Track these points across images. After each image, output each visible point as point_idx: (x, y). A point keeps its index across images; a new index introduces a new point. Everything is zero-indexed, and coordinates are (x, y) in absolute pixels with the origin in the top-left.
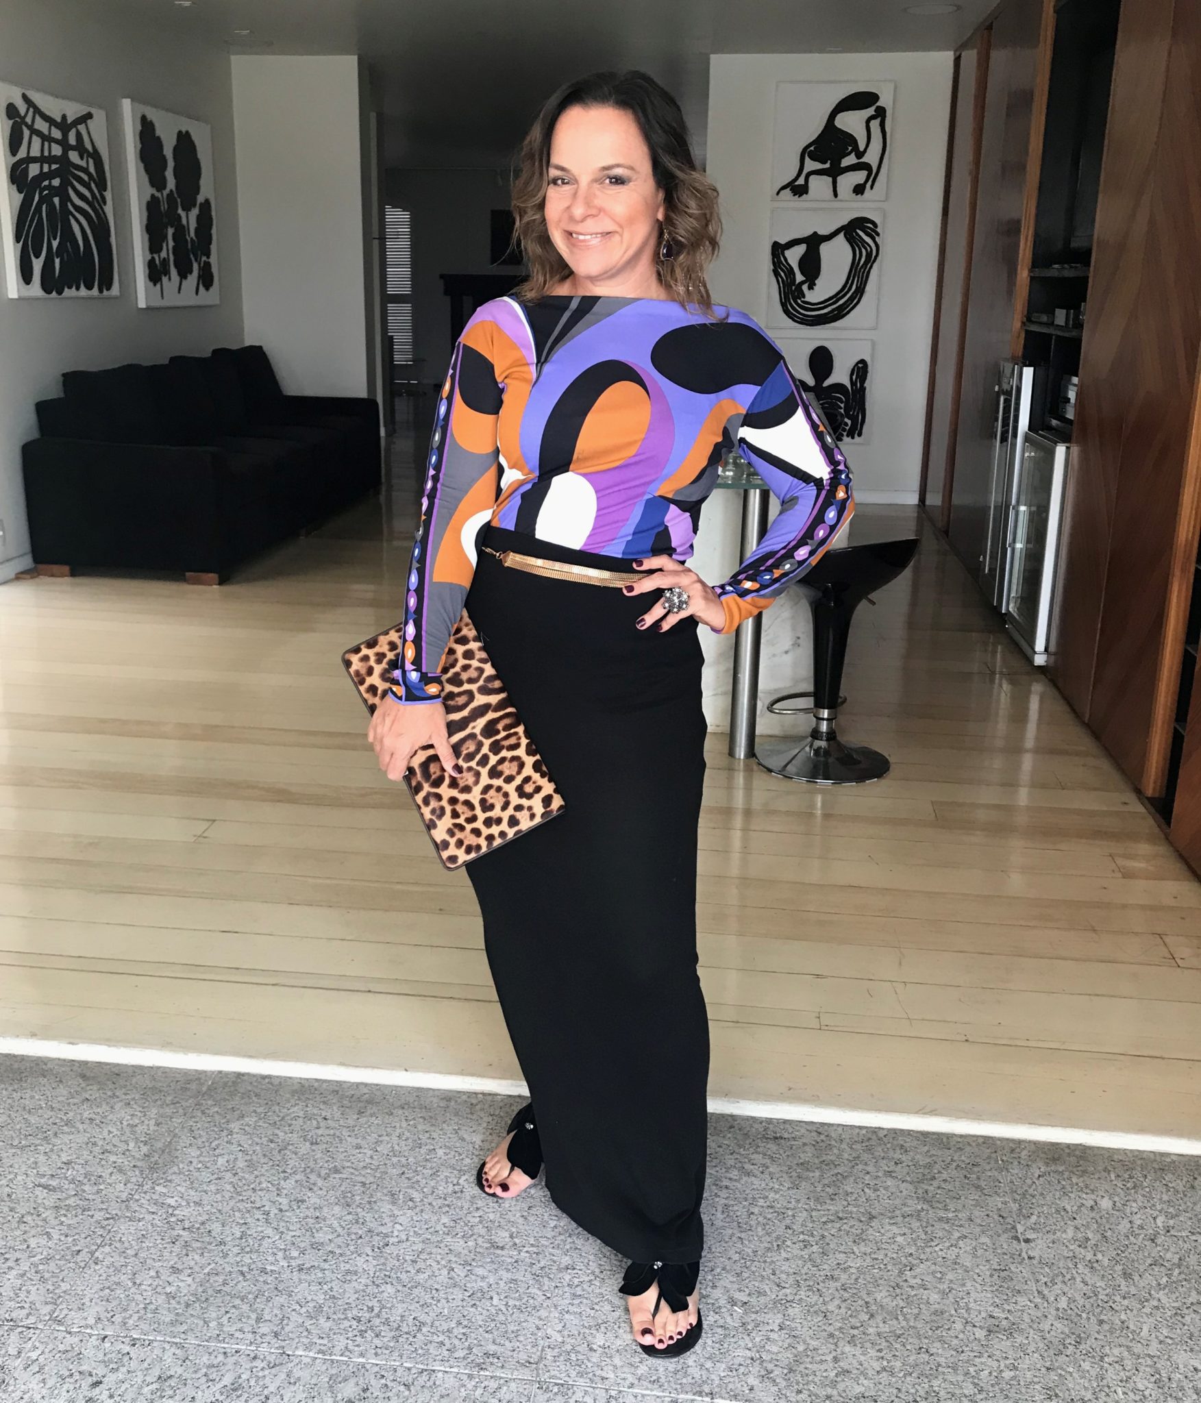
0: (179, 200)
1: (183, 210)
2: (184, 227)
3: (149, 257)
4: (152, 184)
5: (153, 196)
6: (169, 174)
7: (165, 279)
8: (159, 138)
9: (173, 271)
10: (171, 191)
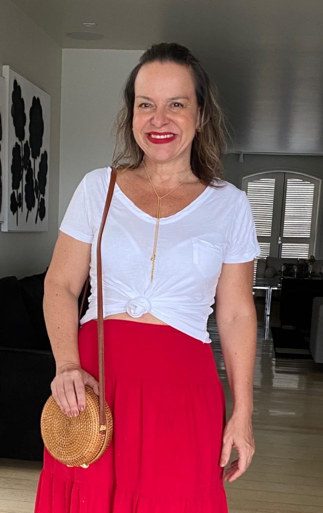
0: (31, 149)
1: (33, 157)
2: (32, 169)
3: (11, 191)
4: (17, 135)
5: (16, 143)
6: (27, 128)
7: (19, 210)
8: (22, 99)
9: (25, 204)
10: (27, 142)
